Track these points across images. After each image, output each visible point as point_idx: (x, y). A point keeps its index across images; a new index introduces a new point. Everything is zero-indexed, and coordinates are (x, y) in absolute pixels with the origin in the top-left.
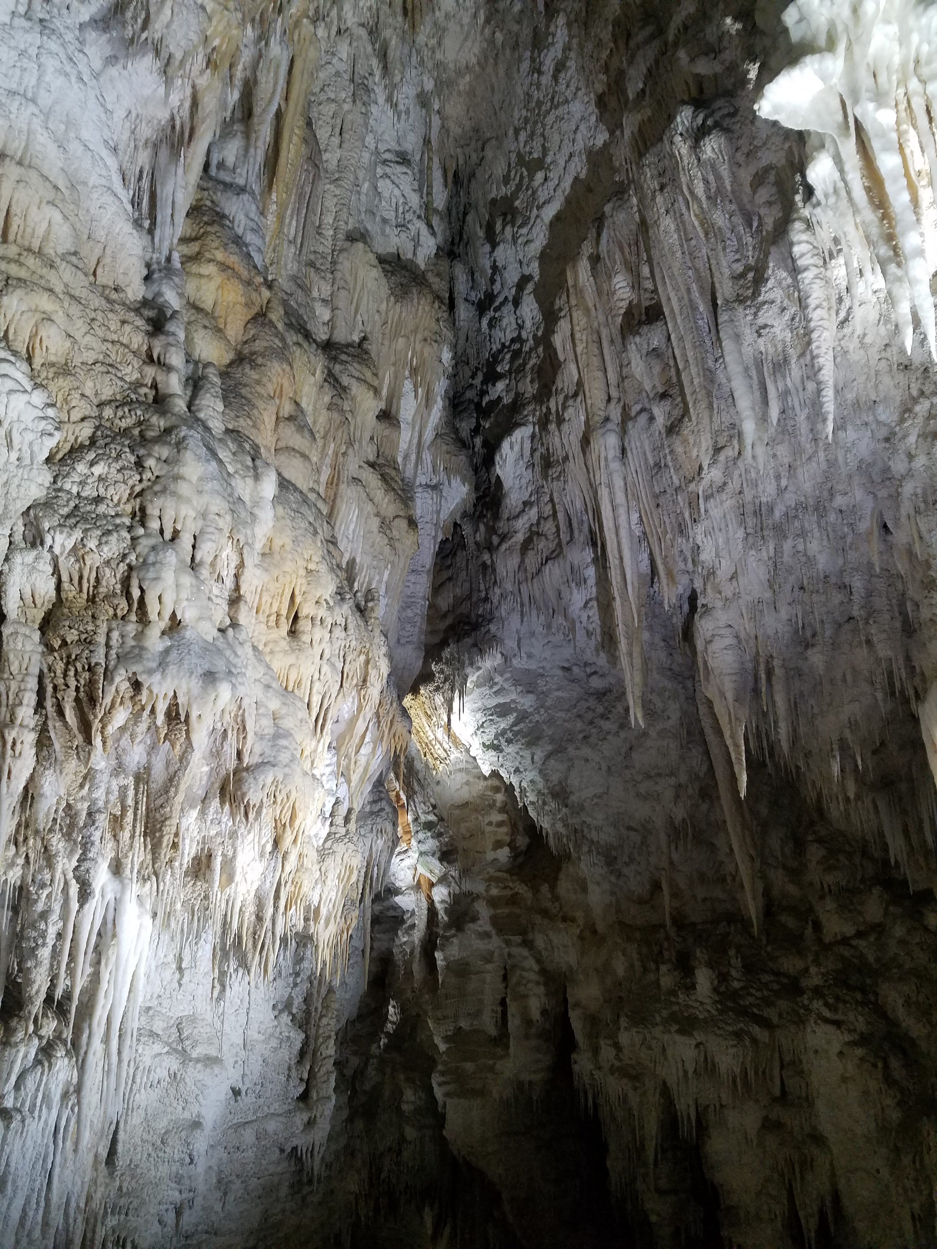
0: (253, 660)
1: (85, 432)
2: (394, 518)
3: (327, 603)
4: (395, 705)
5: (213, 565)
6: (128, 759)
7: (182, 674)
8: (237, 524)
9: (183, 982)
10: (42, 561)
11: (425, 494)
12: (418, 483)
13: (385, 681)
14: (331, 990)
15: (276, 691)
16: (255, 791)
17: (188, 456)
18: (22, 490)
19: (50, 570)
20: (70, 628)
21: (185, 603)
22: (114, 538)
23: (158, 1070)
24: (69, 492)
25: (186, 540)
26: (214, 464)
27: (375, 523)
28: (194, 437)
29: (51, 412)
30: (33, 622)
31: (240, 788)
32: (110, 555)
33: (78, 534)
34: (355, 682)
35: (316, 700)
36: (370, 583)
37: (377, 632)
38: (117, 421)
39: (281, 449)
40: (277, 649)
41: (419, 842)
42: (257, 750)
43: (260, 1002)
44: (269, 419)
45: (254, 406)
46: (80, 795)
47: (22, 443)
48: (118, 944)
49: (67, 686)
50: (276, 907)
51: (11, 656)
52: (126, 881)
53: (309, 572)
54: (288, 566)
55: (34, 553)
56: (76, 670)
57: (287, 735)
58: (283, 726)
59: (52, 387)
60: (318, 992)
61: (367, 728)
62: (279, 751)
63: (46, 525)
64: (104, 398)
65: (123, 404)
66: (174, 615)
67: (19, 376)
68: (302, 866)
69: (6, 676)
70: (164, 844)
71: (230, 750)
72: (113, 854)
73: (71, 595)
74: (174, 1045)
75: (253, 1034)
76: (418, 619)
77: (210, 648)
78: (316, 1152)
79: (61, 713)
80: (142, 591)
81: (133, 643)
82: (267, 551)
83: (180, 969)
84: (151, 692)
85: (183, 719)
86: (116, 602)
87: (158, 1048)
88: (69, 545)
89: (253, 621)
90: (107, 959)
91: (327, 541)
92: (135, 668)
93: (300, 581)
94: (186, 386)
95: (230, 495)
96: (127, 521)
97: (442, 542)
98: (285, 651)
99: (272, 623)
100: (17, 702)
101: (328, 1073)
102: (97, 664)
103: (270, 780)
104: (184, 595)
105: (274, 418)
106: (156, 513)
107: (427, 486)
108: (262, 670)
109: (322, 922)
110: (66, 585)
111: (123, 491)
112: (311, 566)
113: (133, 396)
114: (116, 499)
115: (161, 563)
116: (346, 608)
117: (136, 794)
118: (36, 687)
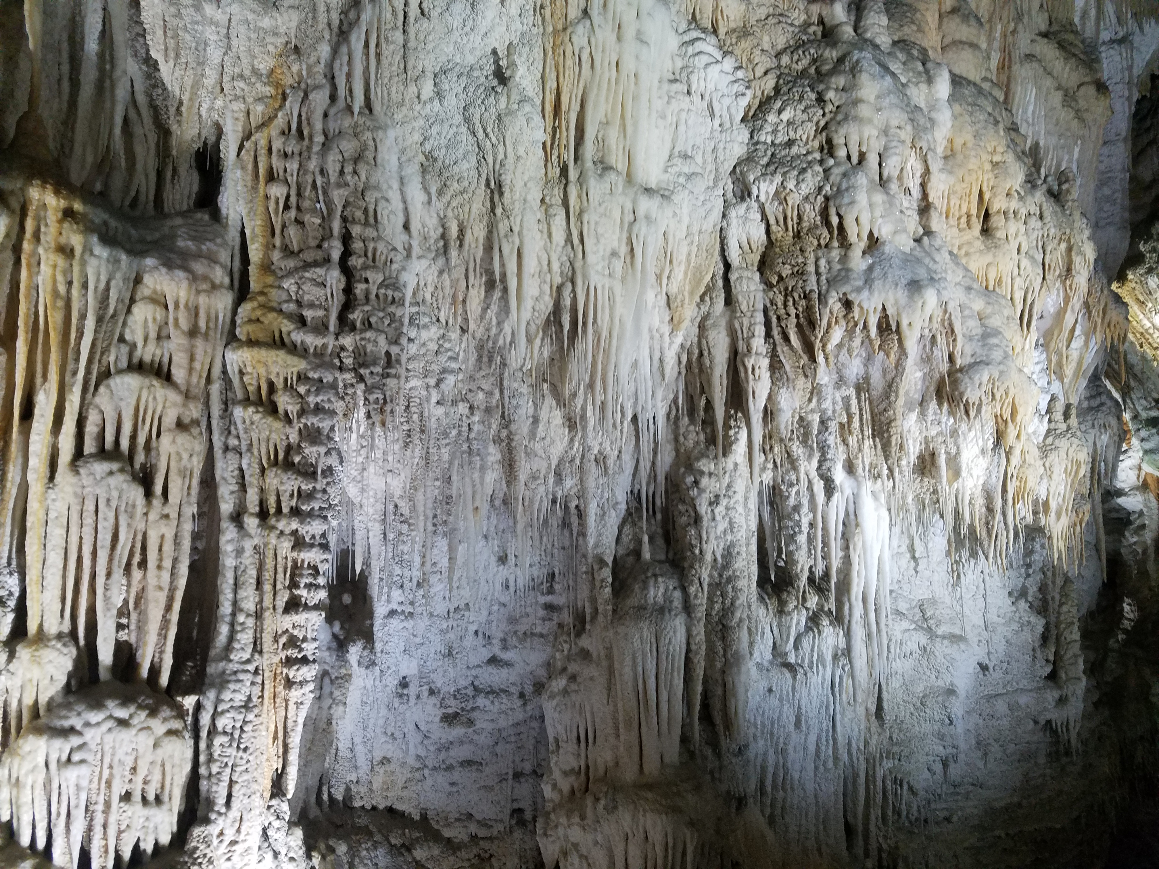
0: (951, 265)
1: (770, 82)
2: (1079, 86)
3: (1019, 193)
4: (1106, 292)
5: (900, 178)
6: (848, 372)
7: (887, 287)
8: (919, 131)
9: (919, 569)
10: (752, 211)
11: (1112, 52)
12: (1101, 41)
13: (1092, 266)
14: (1067, 580)
15: (978, 292)
16: (973, 390)
17: (864, 78)
18: (727, 151)
19: (759, 217)
20: (784, 264)
21: (880, 220)
22: (809, 174)
23: (909, 643)
24: (765, 143)
25: (873, 160)
26: (888, 79)
27: (1057, 97)
28: (866, 57)
29: (740, 74)
30: (752, 265)
31: (957, 389)
32: (807, 191)
33: (778, 179)
34: (1057, 272)
35: (1019, 296)
36: (1058, 165)
37: (1077, 215)
38: (794, 66)
39: (947, 46)
40: (972, 250)
41: (1142, 440)
42: (968, 350)
43: (996, 589)
44: (931, 18)
45: (916, 10)
46: (810, 408)
47: (721, 109)
48: (862, 532)
49: (789, 315)
50: (1005, 501)
51: (740, 298)
52: (860, 479)
53: (995, 165)
54: (973, 164)
55: (744, 205)
56: (794, 300)
57: (996, 333)
58: (990, 325)
59: (737, 51)
60: (1054, 583)
61: (1076, 321)
62: (990, 349)
63: (752, 178)
64: (779, 47)
65: (797, 48)
66: (871, 234)
67: (710, 49)
68: (1024, 461)
69: (738, 315)
70: (893, 443)
71: (941, 352)
72: (845, 457)
73: (779, 235)
74: (920, 623)
75: (992, 617)
76: (1118, 195)
77: (910, 258)
78: (1071, 728)
79: (786, 339)
80: (840, 217)
81: (839, 267)
82: (949, 153)
83: (914, 557)
84: (861, 308)
85: (894, 329)
86: (818, 232)
87: (905, 624)
88: (772, 190)
89: (945, 226)
90: (855, 545)
91: (1009, 129)
92: (844, 290)
93: (986, 177)
94: (849, 11)
95: (908, 105)
96: (817, 156)
97: (1138, 102)
98: (981, 251)
99: (963, 225)
100: (750, 334)
101: (1076, 656)
102: (811, 291)
103: (985, 378)
104: (878, 213)
105: (937, 16)
106: (842, 141)
107: (1112, 41)
108: (961, 273)
109: (1053, 515)
110: (774, 228)
111: (810, 129)
112: (997, 158)
113: (804, 38)
114: (804, 138)
115: (853, 187)
116: (1039, 196)
117: (859, 402)
118: (763, 320)
